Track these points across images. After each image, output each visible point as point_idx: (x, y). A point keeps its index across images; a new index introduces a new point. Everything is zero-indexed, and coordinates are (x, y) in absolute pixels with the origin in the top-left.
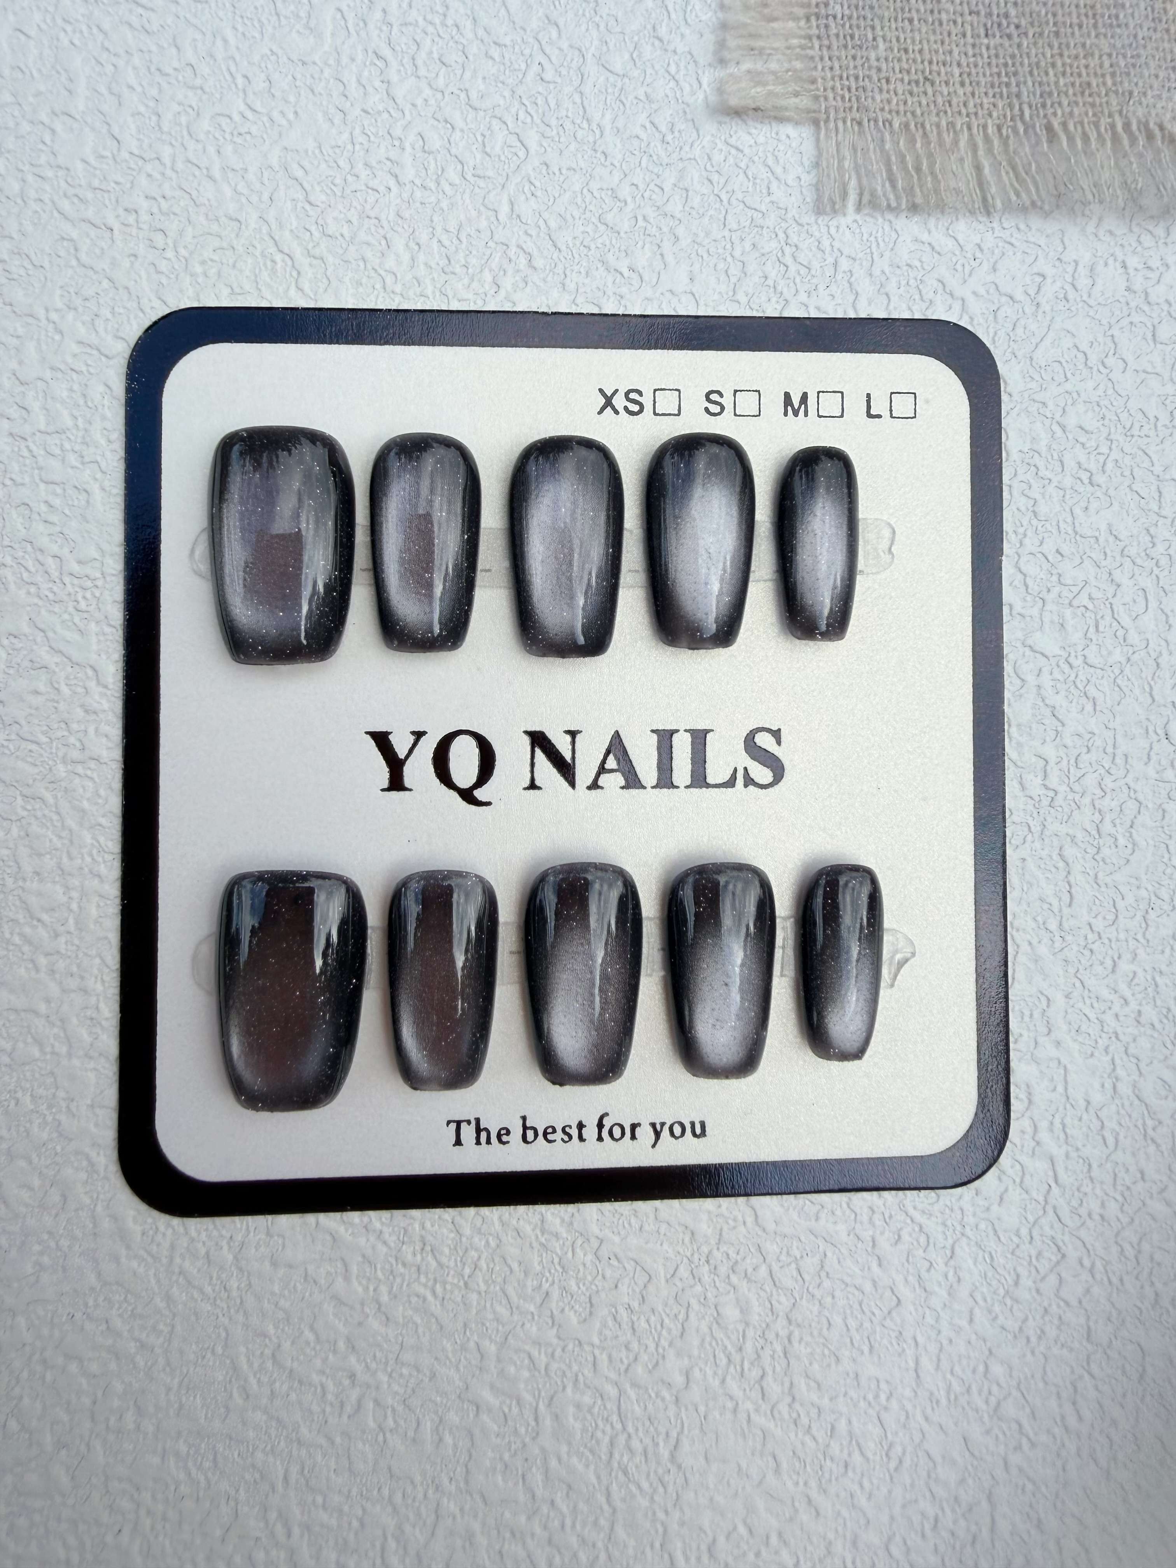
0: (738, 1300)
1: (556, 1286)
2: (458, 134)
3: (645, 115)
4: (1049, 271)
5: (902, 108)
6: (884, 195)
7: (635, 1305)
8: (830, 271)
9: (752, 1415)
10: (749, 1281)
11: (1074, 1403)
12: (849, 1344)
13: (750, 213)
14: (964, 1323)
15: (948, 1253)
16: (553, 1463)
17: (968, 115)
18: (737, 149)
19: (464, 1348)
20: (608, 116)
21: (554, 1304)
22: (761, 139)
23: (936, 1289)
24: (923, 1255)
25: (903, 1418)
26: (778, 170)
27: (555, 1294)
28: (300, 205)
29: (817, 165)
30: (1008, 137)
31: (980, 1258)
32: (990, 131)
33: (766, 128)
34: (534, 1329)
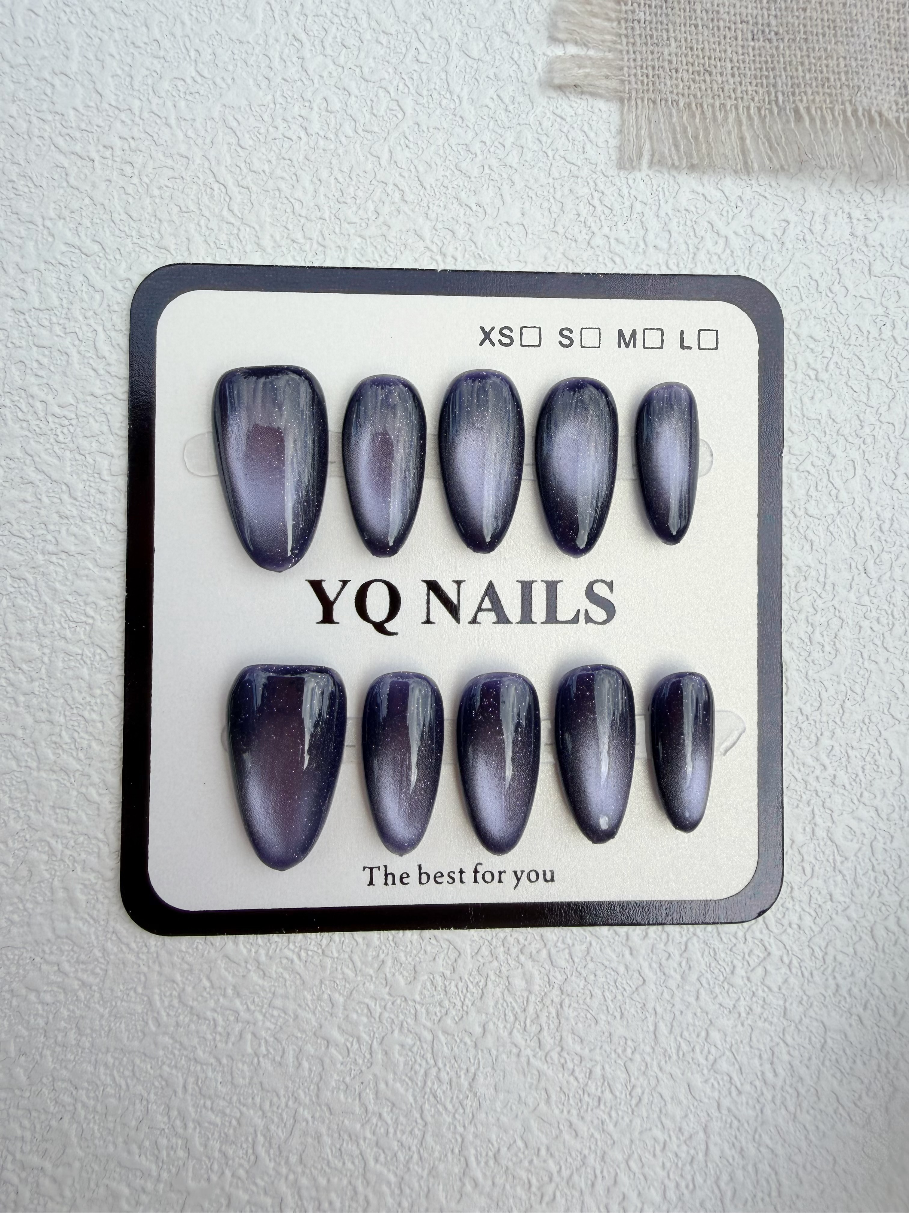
0: (524, 974)
1: (390, 957)
2: (353, 98)
3: (494, 89)
4: (793, 218)
5: (686, 91)
6: (670, 156)
7: (448, 973)
8: (626, 212)
9: (532, 1060)
10: (533, 961)
11: (772, 1063)
12: (605, 1011)
13: (569, 166)
14: (692, 1000)
15: (683, 948)
16: (382, 1086)
17: (736, 99)
18: (562, 118)
19: (319, 998)
20: (466, 89)
21: (388, 969)
22: (580, 111)
23: (672, 973)
24: (664, 948)
25: (643, 1068)
26: (592, 135)
27: (389, 963)
28: (233, 147)
29: (621, 132)
30: (765, 116)
31: (706, 953)
32: (752, 111)
33: (584, 103)
34: (372, 987)
